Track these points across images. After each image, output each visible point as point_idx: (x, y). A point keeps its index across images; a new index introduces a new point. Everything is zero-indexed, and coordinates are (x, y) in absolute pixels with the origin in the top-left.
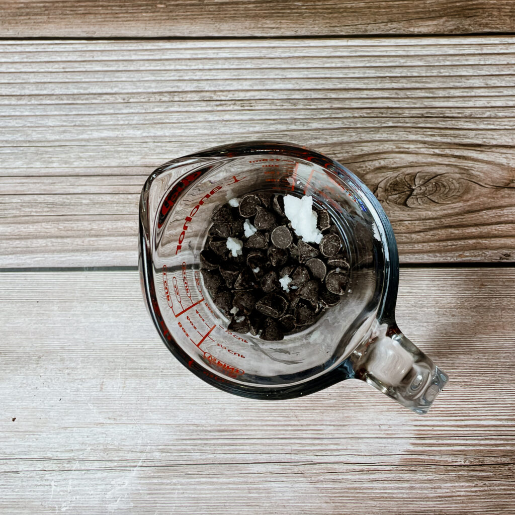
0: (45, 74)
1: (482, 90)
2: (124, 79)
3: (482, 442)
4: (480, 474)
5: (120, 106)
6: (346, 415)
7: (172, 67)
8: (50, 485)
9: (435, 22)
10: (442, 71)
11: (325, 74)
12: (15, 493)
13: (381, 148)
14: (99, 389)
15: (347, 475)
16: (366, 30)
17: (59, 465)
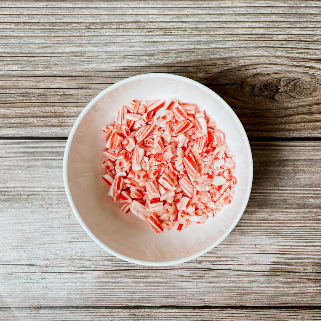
0: (34, 9)
2: (86, 13)
5: (84, 31)
6: (233, 238)
7: (119, 6)
8: (33, 282)
10: (299, 10)
11: (221, 11)
12: (9, 288)
13: (258, 60)
14: (67, 218)
15: (233, 278)
17: (40, 269)
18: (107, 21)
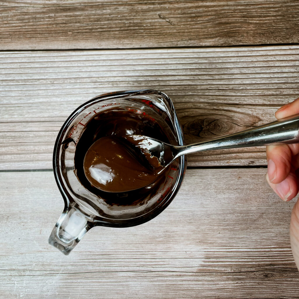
0: (10, 69)
1: (239, 75)
2: (51, 71)
3: (240, 260)
4: (239, 277)
5: (49, 85)
6: (168, 246)
7: (76, 65)
8: (14, 283)
9: (213, 40)
10: (217, 65)
11: (156, 67)
13: (186, 106)
14: (39, 233)
15: (169, 278)
16: (177, 44)
17: (19, 273)
18: (67, 77)
